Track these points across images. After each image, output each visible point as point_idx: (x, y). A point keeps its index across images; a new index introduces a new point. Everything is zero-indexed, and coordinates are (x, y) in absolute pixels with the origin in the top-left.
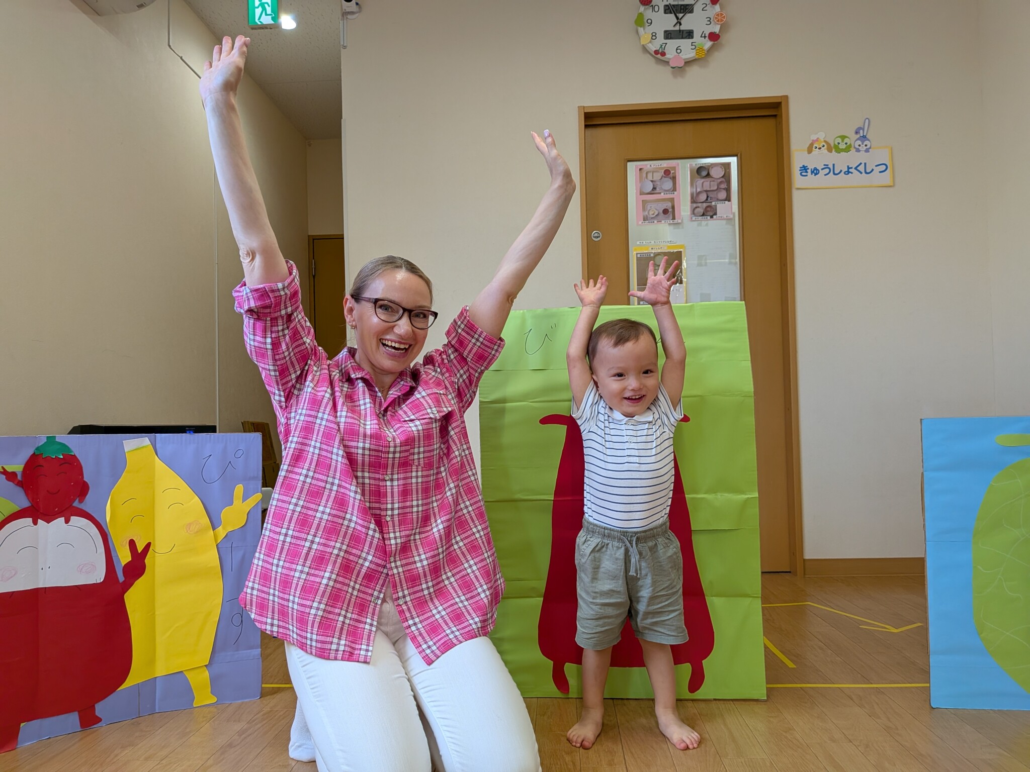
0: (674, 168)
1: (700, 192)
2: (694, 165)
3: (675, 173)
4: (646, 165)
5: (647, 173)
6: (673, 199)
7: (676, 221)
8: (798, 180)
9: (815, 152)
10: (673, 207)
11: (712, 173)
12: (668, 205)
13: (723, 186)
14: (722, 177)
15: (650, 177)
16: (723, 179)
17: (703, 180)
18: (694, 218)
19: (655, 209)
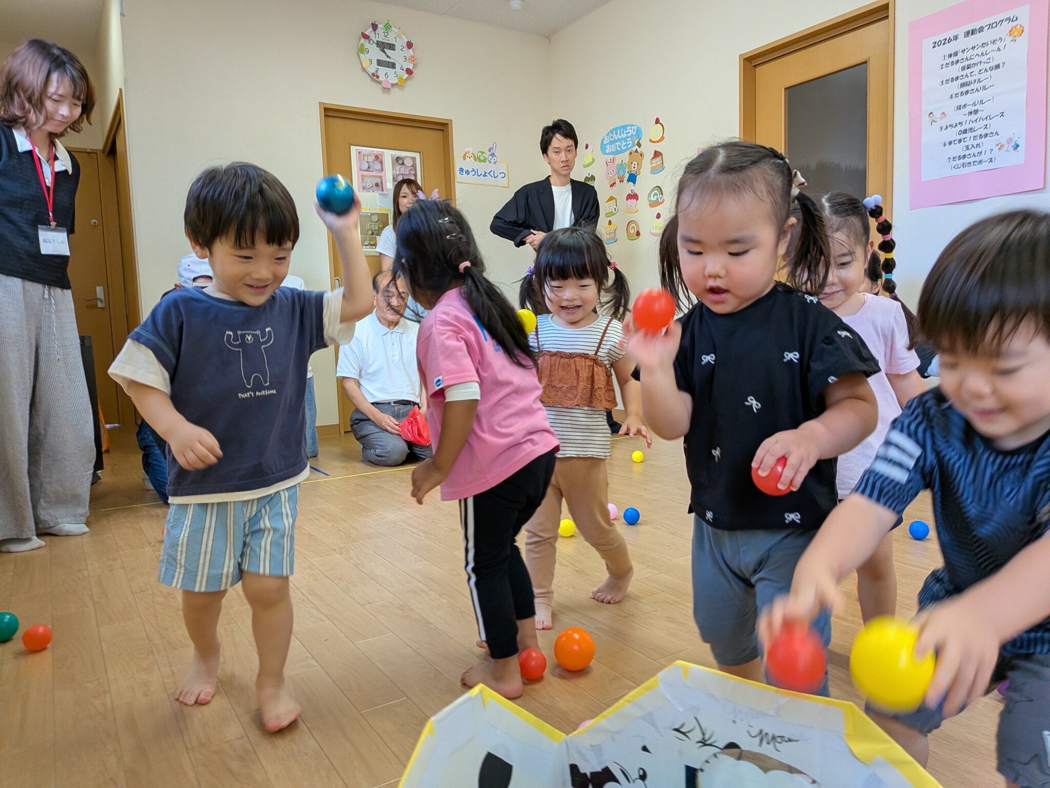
0: (381, 155)
1: (398, 175)
2: (394, 155)
3: (382, 159)
4: (363, 150)
5: (364, 156)
6: (381, 177)
7: (384, 192)
8: (458, 177)
9: (468, 159)
10: (382, 182)
11: (405, 162)
12: (378, 181)
13: (413, 172)
14: (412, 166)
15: (366, 157)
16: (412, 168)
17: (400, 166)
19: (370, 182)
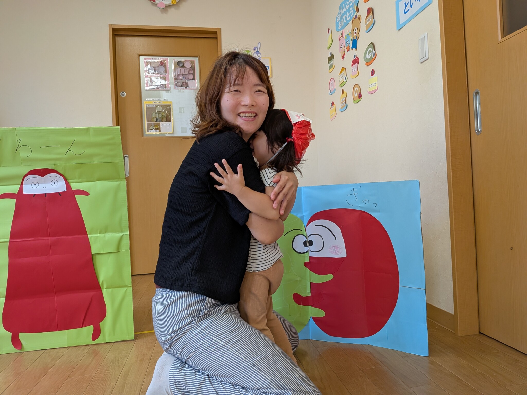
0: (166, 61)
1: (179, 75)
2: (176, 60)
3: (166, 64)
5: (151, 63)
6: (165, 77)
7: (167, 89)
11: (185, 65)
13: (191, 72)
14: (190, 67)
16: (191, 69)
17: (180, 68)
18: (176, 88)
